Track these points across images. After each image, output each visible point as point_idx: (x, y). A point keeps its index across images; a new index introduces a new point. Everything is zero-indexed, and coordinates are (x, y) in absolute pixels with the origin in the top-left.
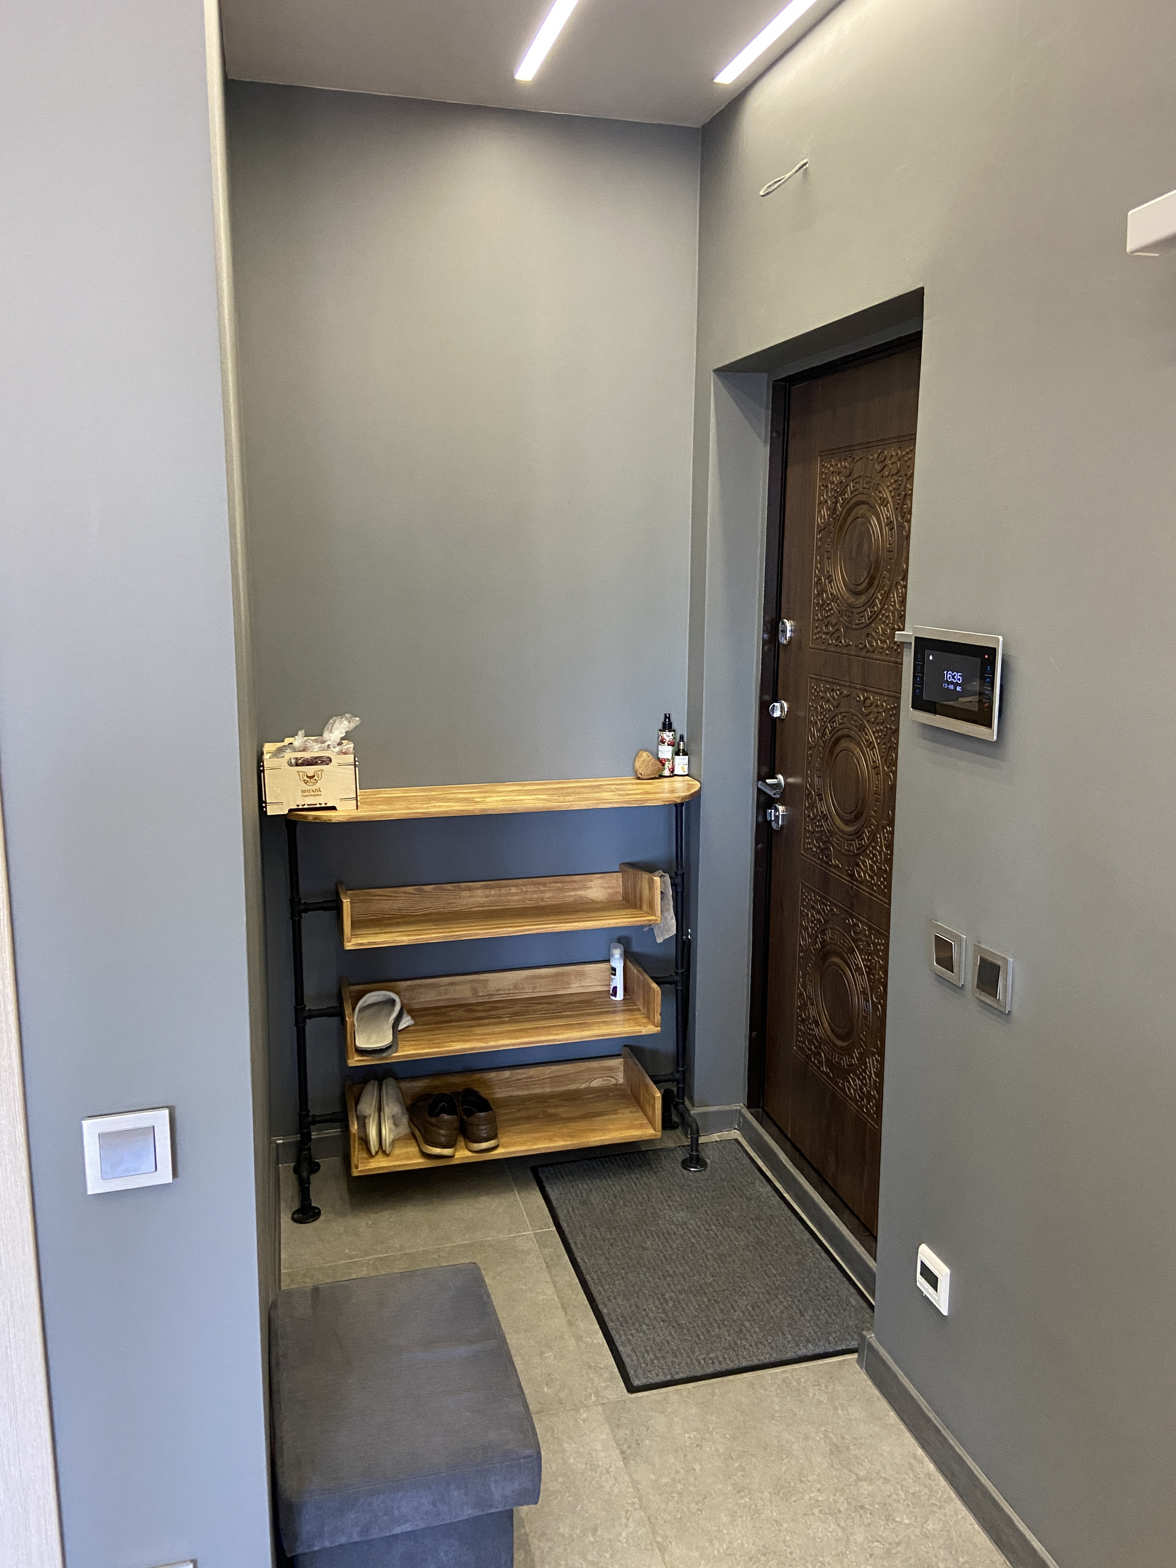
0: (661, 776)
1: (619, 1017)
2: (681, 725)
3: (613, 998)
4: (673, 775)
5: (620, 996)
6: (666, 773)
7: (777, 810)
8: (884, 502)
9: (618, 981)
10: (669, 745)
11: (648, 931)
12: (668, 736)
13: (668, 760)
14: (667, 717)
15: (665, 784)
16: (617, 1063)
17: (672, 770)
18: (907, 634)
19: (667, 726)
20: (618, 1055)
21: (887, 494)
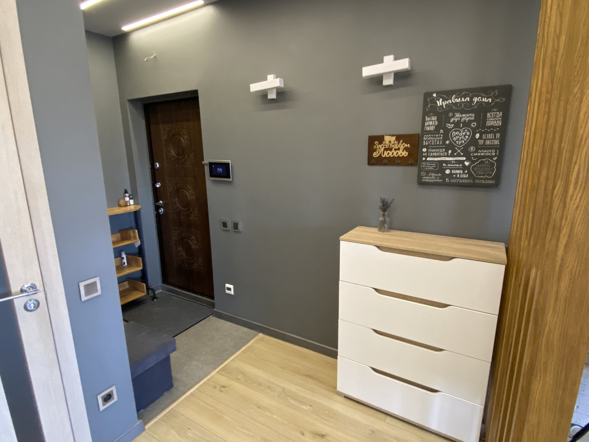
0: (127, 206)
1: (126, 269)
2: (129, 191)
3: (124, 265)
4: (130, 205)
5: (126, 264)
6: (128, 204)
7: (161, 209)
8: (184, 134)
9: (125, 260)
10: (128, 197)
11: (132, 245)
12: (127, 195)
13: (128, 201)
14: (125, 190)
15: (128, 207)
16: (126, 283)
17: (130, 204)
18: (206, 161)
19: (126, 192)
20: (125, 281)
21: (185, 133)
